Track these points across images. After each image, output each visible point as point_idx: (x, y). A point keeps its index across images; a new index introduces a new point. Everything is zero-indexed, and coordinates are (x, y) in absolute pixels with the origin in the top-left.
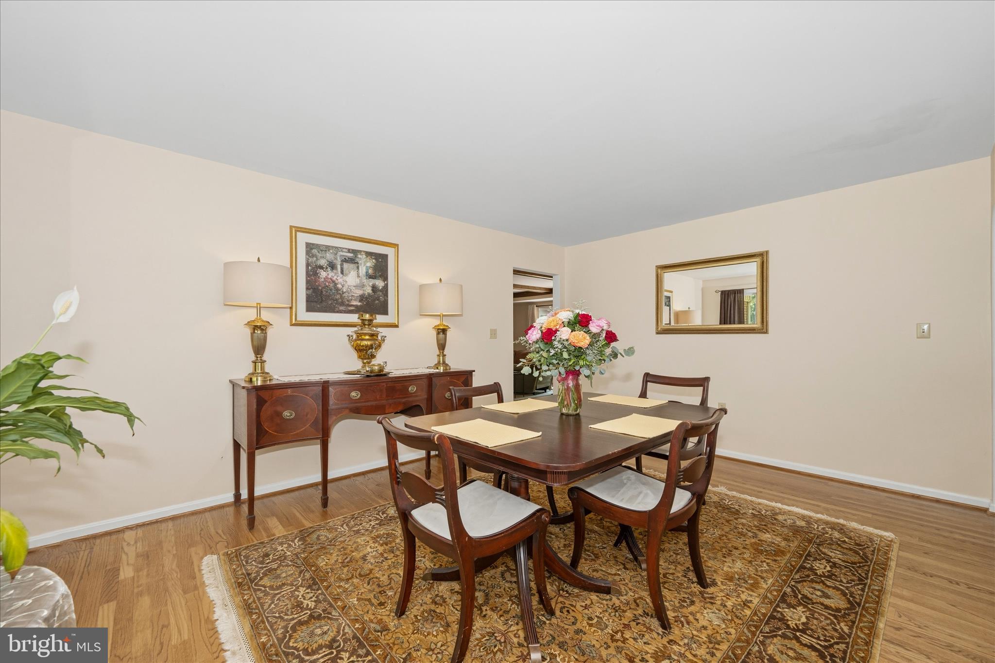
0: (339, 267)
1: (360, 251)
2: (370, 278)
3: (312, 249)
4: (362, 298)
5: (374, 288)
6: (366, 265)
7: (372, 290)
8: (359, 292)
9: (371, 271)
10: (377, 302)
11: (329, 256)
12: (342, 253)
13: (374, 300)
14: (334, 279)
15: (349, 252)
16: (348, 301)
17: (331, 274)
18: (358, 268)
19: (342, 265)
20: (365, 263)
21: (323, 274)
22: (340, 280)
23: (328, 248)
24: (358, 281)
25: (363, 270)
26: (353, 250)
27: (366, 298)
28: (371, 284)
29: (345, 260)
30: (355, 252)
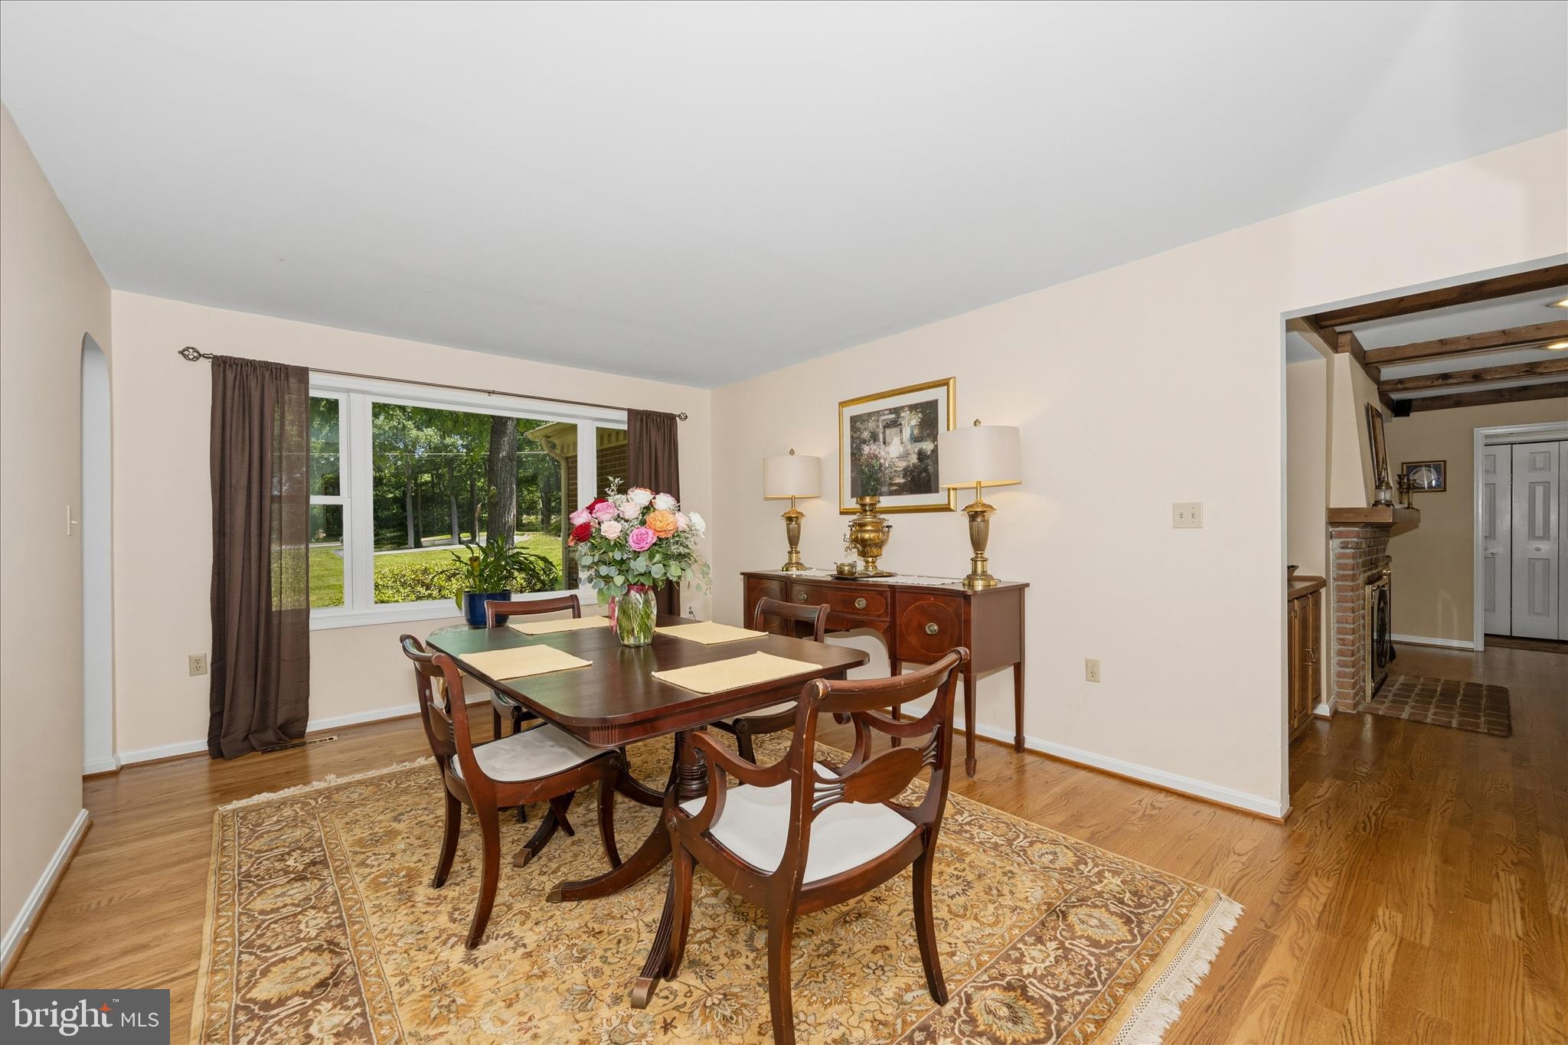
0: (881, 436)
1: (902, 408)
2: (915, 442)
3: (855, 422)
4: (907, 472)
5: (921, 455)
6: (911, 422)
7: (918, 459)
8: (902, 465)
9: (916, 432)
10: (924, 474)
11: (871, 425)
12: (883, 418)
13: (921, 473)
14: (877, 452)
15: (891, 413)
16: (890, 478)
17: (874, 447)
18: (901, 431)
19: (884, 433)
20: (910, 420)
21: (866, 449)
22: (883, 453)
23: (870, 415)
24: (901, 449)
25: (907, 432)
26: (894, 409)
27: (912, 471)
28: (916, 450)
29: (887, 426)
30: (896, 411)
